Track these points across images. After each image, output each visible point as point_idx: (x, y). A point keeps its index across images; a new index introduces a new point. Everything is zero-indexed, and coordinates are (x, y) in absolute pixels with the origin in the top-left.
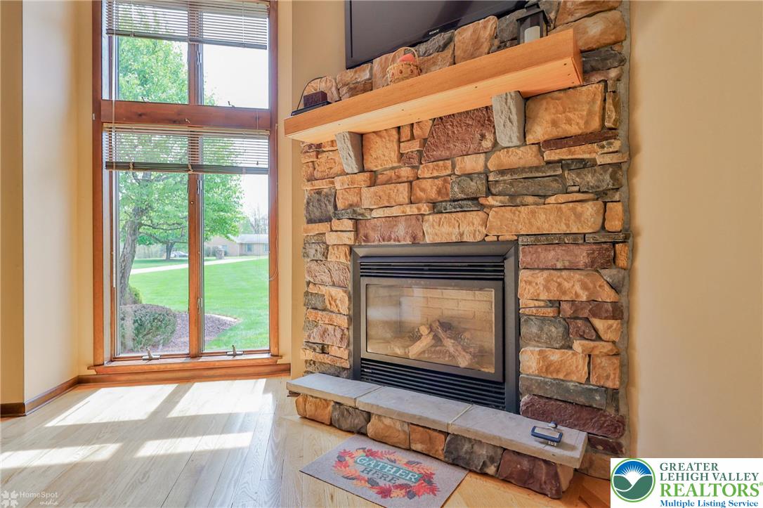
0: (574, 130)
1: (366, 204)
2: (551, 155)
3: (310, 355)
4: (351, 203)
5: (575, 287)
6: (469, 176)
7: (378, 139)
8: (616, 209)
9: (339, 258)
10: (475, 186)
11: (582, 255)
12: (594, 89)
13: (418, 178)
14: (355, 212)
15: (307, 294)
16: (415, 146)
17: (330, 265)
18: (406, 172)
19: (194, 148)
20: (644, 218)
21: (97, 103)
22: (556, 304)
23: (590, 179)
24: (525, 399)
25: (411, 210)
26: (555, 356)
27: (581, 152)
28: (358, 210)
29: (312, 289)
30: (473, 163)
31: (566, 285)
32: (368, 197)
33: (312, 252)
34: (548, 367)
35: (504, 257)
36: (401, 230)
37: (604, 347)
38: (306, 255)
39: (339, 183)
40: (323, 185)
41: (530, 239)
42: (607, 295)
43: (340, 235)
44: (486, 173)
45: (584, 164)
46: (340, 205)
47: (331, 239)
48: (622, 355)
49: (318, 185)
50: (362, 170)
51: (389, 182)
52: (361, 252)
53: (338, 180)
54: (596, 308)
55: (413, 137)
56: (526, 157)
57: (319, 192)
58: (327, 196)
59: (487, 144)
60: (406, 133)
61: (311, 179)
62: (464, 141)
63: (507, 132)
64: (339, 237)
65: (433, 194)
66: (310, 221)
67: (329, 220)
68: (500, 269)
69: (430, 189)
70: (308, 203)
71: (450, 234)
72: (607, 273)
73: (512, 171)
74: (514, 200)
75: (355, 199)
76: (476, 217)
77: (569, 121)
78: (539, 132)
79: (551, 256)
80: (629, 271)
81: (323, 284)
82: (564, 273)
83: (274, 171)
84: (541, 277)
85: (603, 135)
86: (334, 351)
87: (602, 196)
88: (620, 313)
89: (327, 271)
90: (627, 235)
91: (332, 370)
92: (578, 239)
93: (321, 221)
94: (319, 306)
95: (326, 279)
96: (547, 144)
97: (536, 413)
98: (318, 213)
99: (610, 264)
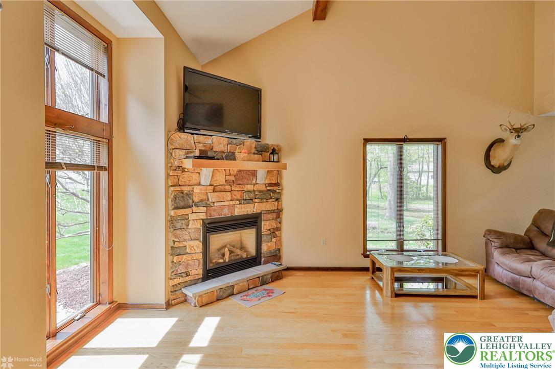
0: (273, 182)
1: (211, 200)
2: (268, 188)
4: (202, 199)
6: (250, 191)
7: (217, 172)
8: (280, 203)
9: (197, 226)
10: (252, 195)
11: (274, 215)
12: (276, 172)
13: (232, 191)
14: (206, 203)
15: (173, 248)
16: (231, 178)
17: (190, 231)
18: (228, 187)
22: (269, 230)
23: (276, 196)
24: (263, 259)
25: (232, 202)
26: (269, 244)
27: (274, 188)
28: (208, 203)
29: (177, 244)
30: (250, 187)
31: (272, 224)
33: (178, 226)
34: (269, 248)
35: (257, 218)
36: (226, 211)
37: (278, 239)
38: (174, 227)
39: (197, 190)
40: (186, 189)
41: (265, 212)
42: (279, 225)
44: (254, 191)
45: (275, 191)
46: (196, 199)
47: (191, 217)
48: (281, 240)
49: (183, 188)
50: (211, 184)
51: (221, 191)
52: (207, 221)
54: (277, 229)
55: (230, 175)
56: (264, 187)
57: (183, 193)
58: (187, 194)
59: (254, 182)
60: (228, 173)
61: (176, 185)
62: (248, 180)
64: (197, 215)
65: (239, 197)
66: (176, 208)
67: (190, 207)
68: (257, 222)
69: (237, 195)
70: (175, 198)
71: (244, 212)
72: (278, 220)
73: (260, 191)
74: (261, 200)
75: (205, 197)
76: (252, 205)
77: (272, 180)
78: (267, 181)
79: (269, 216)
80: (282, 218)
81: (185, 240)
82: (272, 221)
84: (268, 223)
85: (278, 184)
86: (193, 272)
87: (277, 200)
88: (280, 229)
89: (187, 233)
90: (282, 210)
91: (193, 282)
92: (274, 211)
93: (183, 208)
94: (182, 252)
95: (187, 237)
96: (270, 185)
97: (266, 263)
98: (182, 204)
99: (279, 216)
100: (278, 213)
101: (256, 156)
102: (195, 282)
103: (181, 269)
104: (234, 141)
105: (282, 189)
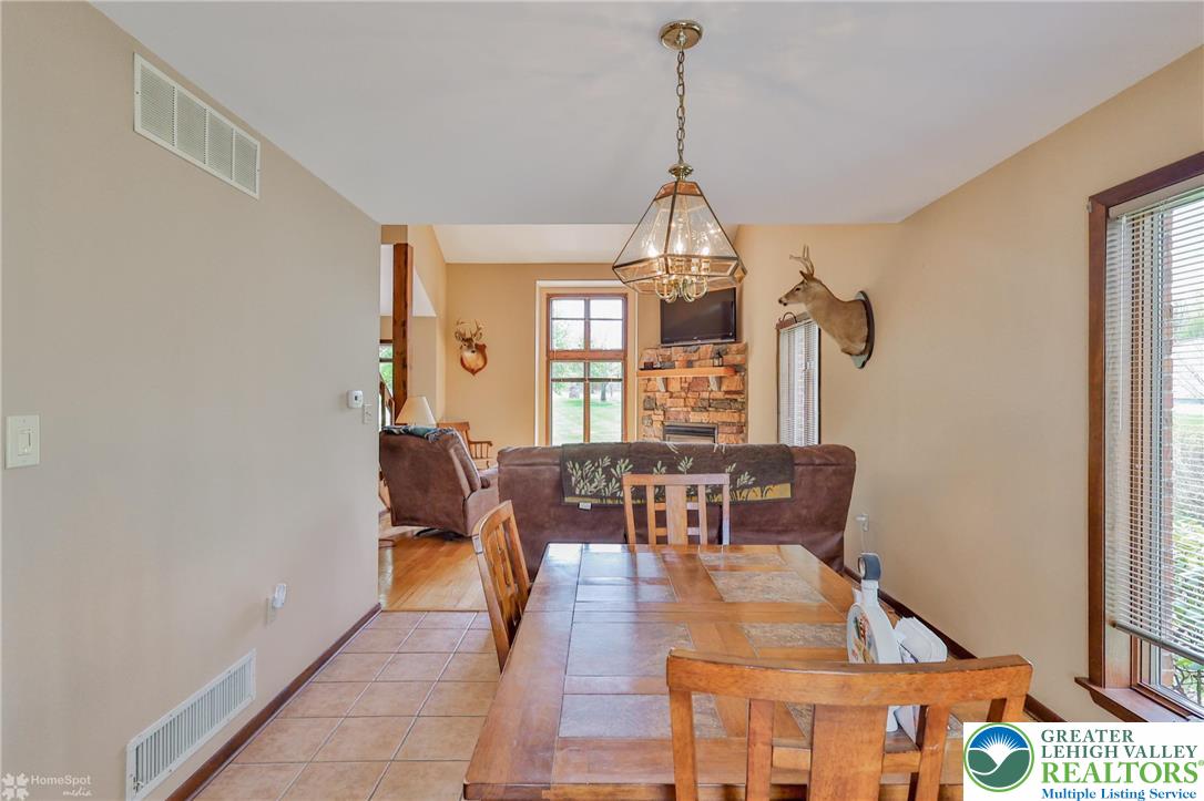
0: (733, 389)
1: (668, 405)
2: (728, 396)
4: (662, 404)
5: (733, 439)
6: (704, 399)
7: (673, 382)
8: (743, 416)
9: (657, 425)
10: (705, 404)
11: (734, 429)
12: (737, 377)
13: (687, 397)
16: (686, 385)
18: (683, 394)
19: (587, 369)
20: (750, 419)
21: (548, 351)
23: (737, 405)
25: (685, 409)
27: (735, 396)
28: (665, 407)
29: (646, 438)
30: (705, 395)
31: (731, 439)
32: (669, 402)
33: (646, 423)
35: (714, 429)
36: (681, 416)
38: (644, 423)
40: (650, 395)
41: (721, 423)
43: (658, 416)
44: (709, 399)
45: (736, 401)
46: (658, 404)
47: (654, 417)
50: (667, 391)
51: (677, 397)
52: (666, 424)
53: (657, 394)
55: (686, 382)
56: (720, 395)
57: (649, 397)
58: (652, 399)
59: (709, 389)
60: (683, 380)
61: (645, 391)
62: (701, 387)
63: (714, 386)
65: (692, 404)
66: (645, 409)
67: (653, 409)
68: (713, 432)
69: (691, 402)
70: (643, 401)
71: (698, 420)
72: (742, 435)
73: (716, 400)
74: (717, 409)
75: (664, 403)
76: (706, 414)
77: (731, 386)
78: (724, 388)
79: (727, 429)
80: (747, 434)
82: (729, 435)
83: (624, 380)
84: (724, 436)
85: (740, 393)
87: (740, 411)
89: (652, 431)
90: (745, 424)
92: (733, 424)
93: (649, 410)
95: (652, 434)
96: (727, 392)
98: (648, 406)
99: (742, 432)
100: (741, 427)
101: (711, 361)
104: (689, 348)
105: (747, 399)
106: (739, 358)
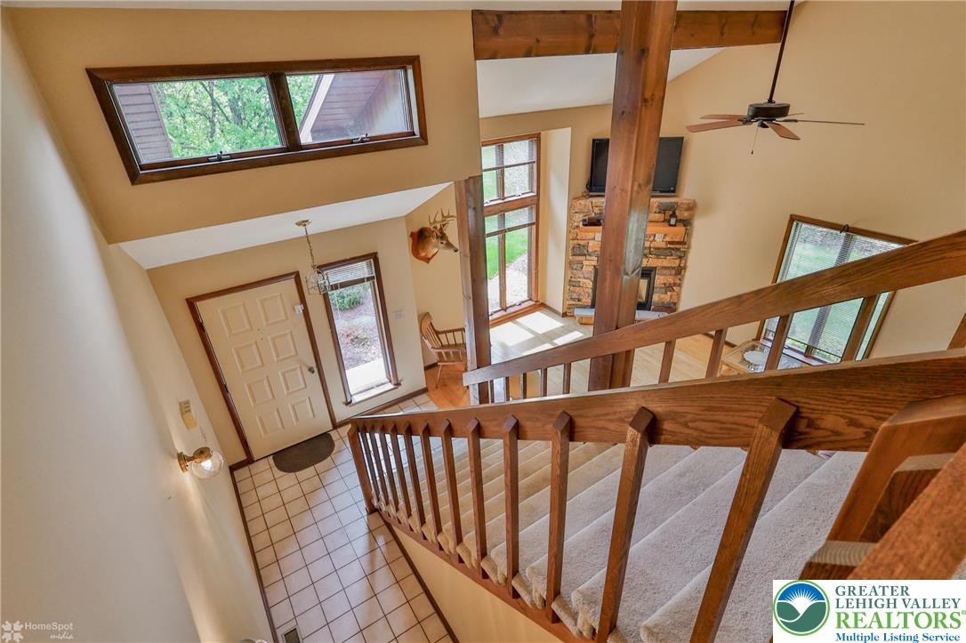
0: (677, 240)
2: (669, 246)
3: (571, 302)
4: (595, 250)
5: (671, 280)
8: (683, 261)
9: (588, 269)
10: (646, 251)
11: (673, 272)
15: (570, 281)
17: (584, 272)
20: (688, 264)
22: (665, 284)
23: (678, 254)
24: (652, 307)
26: (662, 296)
27: (677, 246)
29: (573, 279)
31: (668, 279)
33: (575, 267)
34: (661, 299)
35: (651, 271)
37: (675, 293)
38: (571, 267)
39: (591, 243)
40: (582, 243)
41: (661, 268)
42: (678, 281)
44: (650, 248)
45: (678, 249)
46: (590, 250)
47: (585, 263)
48: (679, 295)
49: (580, 242)
54: (675, 284)
56: (663, 245)
57: (580, 245)
58: (583, 246)
61: (575, 239)
64: (590, 262)
66: (573, 255)
67: (585, 255)
68: (650, 274)
70: (574, 247)
72: (679, 276)
73: (658, 249)
74: (658, 256)
75: (598, 249)
76: (646, 260)
77: (677, 238)
78: (668, 239)
79: (666, 272)
80: (684, 276)
81: (579, 278)
82: (668, 276)
83: (534, 223)
84: (662, 277)
85: (683, 243)
86: (584, 300)
87: (680, 257)
88: (680, 285)
90: (685, 268)
91: (583, 307)
92: (673, 268)
93: (580, 255)
94: (577, 285)
95: (582, 276)
96: (670, 243)
97: (654, 310)
98: (578, 252)
99: (680, 274)
100: (680, 271)
101: (657, 215)
102: (585, 307)
103: (575, 296)
105: (689, 248)
106: (686, 214)
